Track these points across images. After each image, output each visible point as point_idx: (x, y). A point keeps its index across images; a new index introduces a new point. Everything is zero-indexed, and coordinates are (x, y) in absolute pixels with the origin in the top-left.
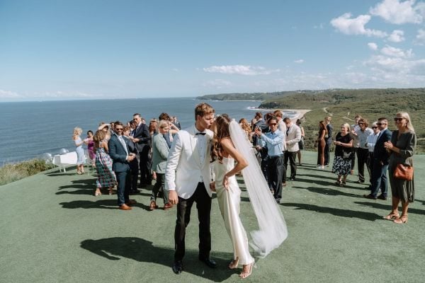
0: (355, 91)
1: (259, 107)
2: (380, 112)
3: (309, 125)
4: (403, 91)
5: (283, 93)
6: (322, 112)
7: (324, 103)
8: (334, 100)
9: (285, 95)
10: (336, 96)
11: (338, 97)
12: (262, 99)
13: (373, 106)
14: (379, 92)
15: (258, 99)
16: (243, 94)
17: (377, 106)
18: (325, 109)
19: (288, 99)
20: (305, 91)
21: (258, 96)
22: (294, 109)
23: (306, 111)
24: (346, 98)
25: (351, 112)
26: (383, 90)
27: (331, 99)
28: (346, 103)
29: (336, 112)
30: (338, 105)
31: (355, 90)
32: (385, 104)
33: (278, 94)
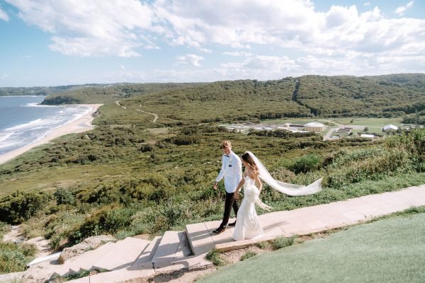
0: (142, 86)
1: (42, 103)
2: (167, 103)
3: (105, 120)
4: (180, 85)
5: (69, 87)
6: (116, 105)
7: (115, 97)
8: (125, 94)
9: (71, 89)
10: (125, 90)
11: (128, 91)
12: (44, 94)
13: (161, 98)
14: (162, 86)
15: (38, 94)
16: (19, 89)
17: (163, 98)
18: (117, 102)
19: (76, 93)
20: (93, 85)
21: (39, 91)
22: (85, 103)
23: (98, 106)
24: (135, 91)
25: (143, 105)
26: (165, 84)
27: (121, 93)
28: (136, 97)
29: (129, 105)
30: (130, 98)
31: (142, 84)
32: (169, 96)
33: (64, 88)
